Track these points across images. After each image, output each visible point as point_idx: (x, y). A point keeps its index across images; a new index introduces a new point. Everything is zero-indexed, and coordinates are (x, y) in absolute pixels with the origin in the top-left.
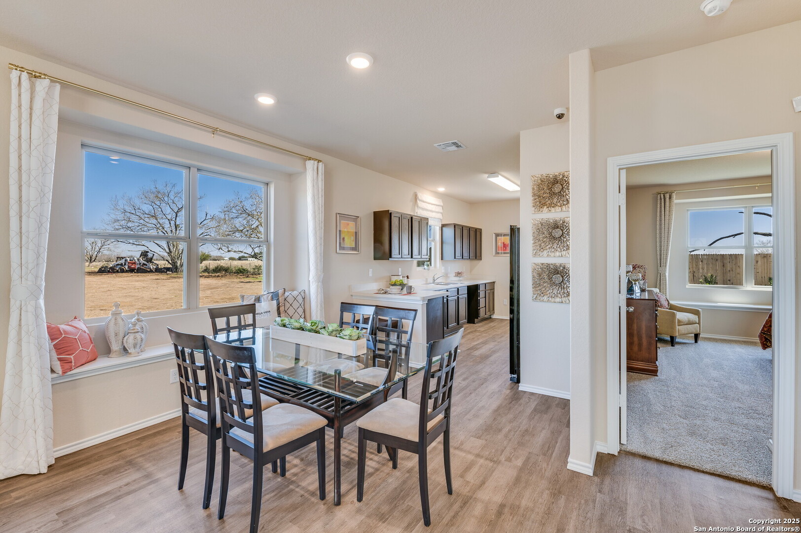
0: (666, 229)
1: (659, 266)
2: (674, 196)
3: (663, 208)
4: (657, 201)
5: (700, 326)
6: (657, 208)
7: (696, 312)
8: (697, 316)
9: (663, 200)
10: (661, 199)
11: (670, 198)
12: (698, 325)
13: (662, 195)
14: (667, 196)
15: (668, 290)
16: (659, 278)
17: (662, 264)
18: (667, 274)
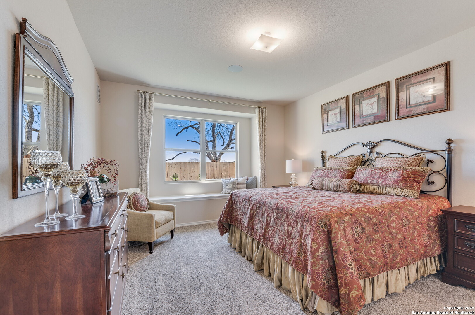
0: (147, 128)
1: (141, 164)
2: (153, 98)
3: (144, 107)
4: (138, 100)
5: (175, 222)
6: (138, 106)
7: (171, 209)
8: (172, 213)
9: (143, 98)
10: (142, 98)
11: (150, 99)
12: (173, 221)
13: (143, 95)
14: (147, 96)
15: (148, 188)
16: (140, 177)
17: (143, 163)
18: (148, 173)
